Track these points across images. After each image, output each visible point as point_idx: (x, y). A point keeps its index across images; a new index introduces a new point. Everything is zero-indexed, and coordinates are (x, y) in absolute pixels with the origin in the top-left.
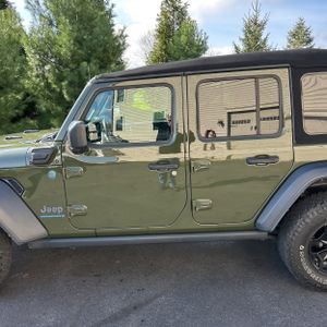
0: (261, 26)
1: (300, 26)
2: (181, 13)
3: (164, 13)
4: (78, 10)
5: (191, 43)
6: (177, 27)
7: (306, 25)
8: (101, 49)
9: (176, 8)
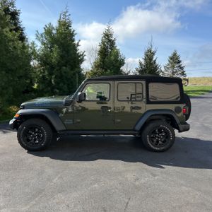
0: (153, 54)
1: (175, 54)
2: (112, 43)
3: (103, 42)
4: (63, 42)
5: (116, 60)
6: (109, 50)
7: (178, 54)
8: (72, 61)
9: (110, 41)
